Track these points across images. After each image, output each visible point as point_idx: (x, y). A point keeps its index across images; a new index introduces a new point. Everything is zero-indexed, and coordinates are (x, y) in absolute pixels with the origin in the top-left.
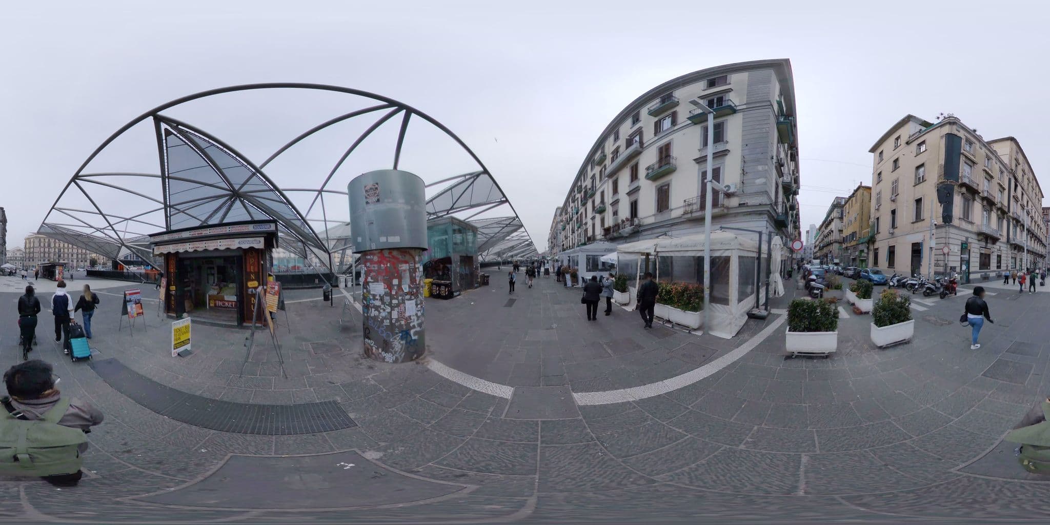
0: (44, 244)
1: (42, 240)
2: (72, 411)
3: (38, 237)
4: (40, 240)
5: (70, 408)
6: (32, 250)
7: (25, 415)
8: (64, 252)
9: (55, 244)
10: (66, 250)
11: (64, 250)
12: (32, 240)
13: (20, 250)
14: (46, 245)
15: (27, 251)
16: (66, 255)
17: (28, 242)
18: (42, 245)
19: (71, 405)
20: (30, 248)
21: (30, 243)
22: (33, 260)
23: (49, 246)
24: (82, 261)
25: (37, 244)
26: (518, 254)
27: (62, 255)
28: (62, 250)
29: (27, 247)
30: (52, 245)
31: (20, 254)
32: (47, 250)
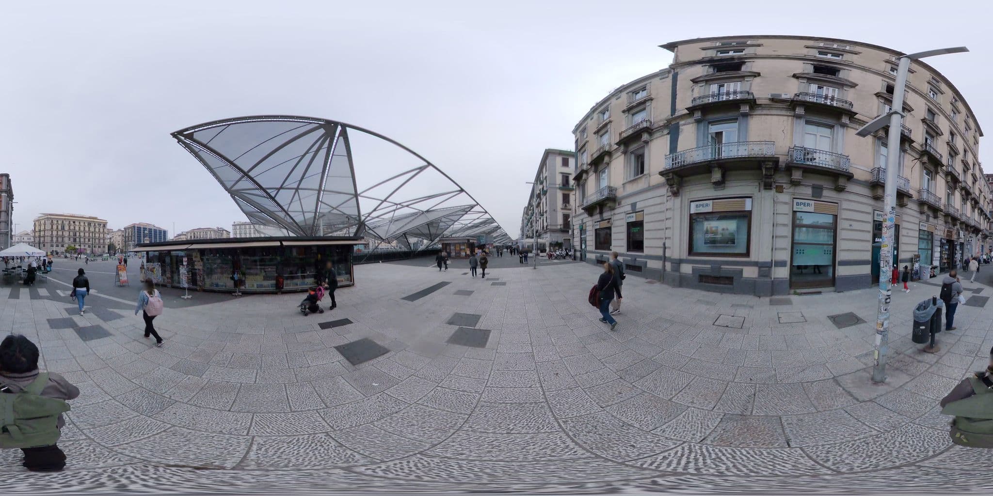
0: (57, 227)
1: (55, 222)
2: (51, 383)
3: (50, 218)
4: (52, 221)
5: (49, 381)
6: (42, 233)
7: (10, 388)
8: (80, 236)
9: (69, 227)
10: (82, 234)
11: (80, 233)
12: (43, 222)
13: (27, 234)
14: (60, 227)
15: (37, 234)
16: (82, 240)
17: (37, 224)
18: (55, 227)
19: (50, 379)
20: (40, 231)
21: (40, 225)
22: (44, 246)
23: (63, 228)
24: (99, 247)
25: (48, 227)
26: (497, 241)
27: (78, 240)
28: (78, 234)
29: (37, 229)
30: (67, 228)
31: (28, 239)
32: (60, 233)
